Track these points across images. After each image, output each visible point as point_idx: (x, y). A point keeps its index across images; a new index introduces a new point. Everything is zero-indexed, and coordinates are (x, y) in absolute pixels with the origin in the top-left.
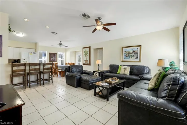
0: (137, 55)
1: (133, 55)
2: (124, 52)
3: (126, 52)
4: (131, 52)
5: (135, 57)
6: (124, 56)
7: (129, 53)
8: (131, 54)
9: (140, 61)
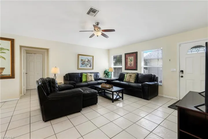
0: (91, 64)
1: (88, 63)
2: (80, 60)
3: (82, 60)
4: (87, 60)
5: (90, 65)
6: (80, 64)
7: (85, 61)
8: (86, 62)
9: (93, 69)
